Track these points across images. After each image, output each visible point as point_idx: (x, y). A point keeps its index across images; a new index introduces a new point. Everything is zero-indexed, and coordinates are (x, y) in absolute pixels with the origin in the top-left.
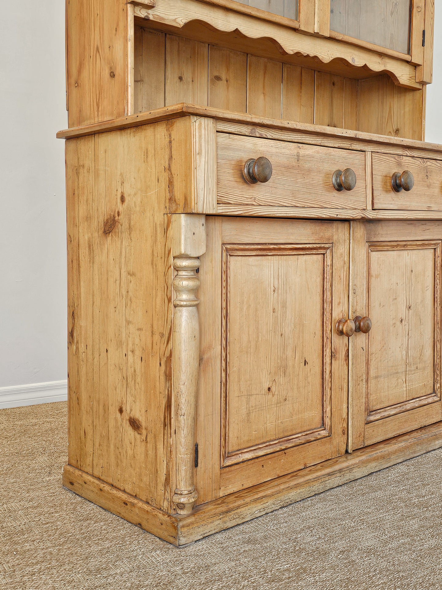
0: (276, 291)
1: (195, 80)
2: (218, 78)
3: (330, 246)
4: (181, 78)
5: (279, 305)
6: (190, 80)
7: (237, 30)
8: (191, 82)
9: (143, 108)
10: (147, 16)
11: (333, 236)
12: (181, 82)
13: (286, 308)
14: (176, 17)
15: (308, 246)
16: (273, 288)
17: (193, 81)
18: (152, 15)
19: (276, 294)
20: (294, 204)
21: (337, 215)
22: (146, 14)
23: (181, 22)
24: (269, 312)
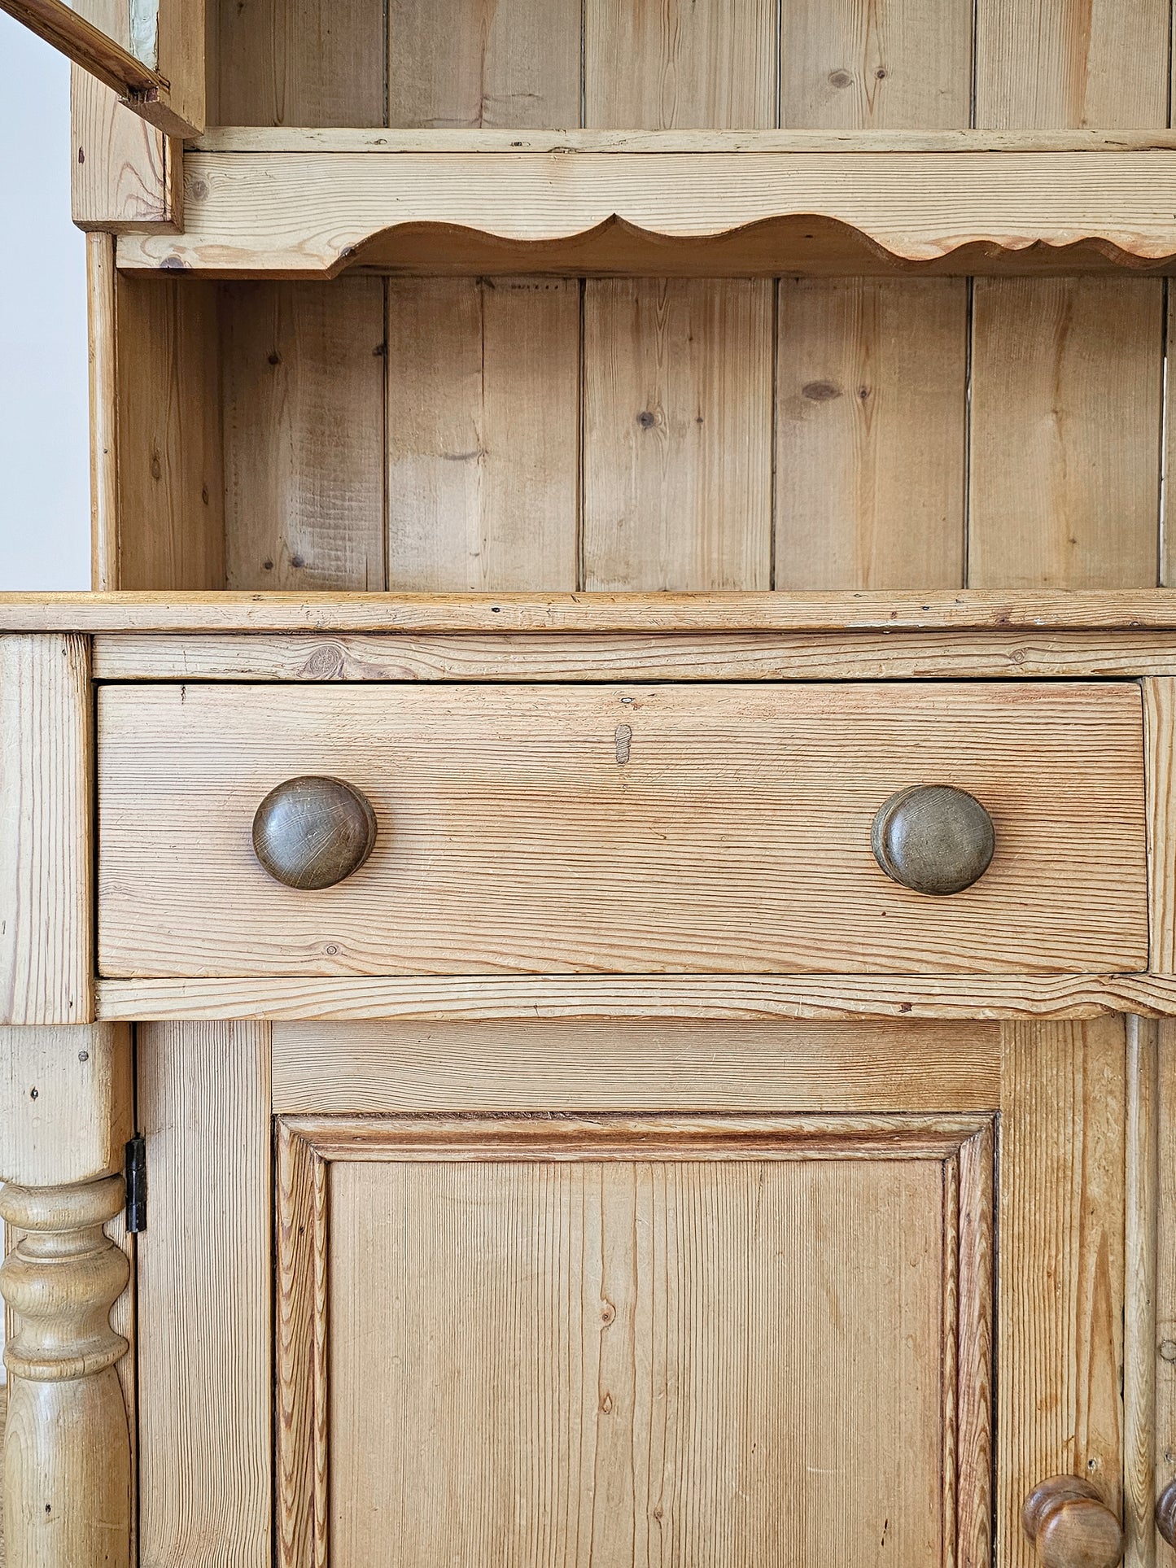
0: (621, 1320)
1: (711, 417)
2: (821, 392)
3: (975, 1127)
4: (646, 420)
5: (643, 1383)
6: (690, 417)
7: (614, 219)
8: (693, 423)
9: (489, 541)
10: (171, 260)
11: (994, 1079)
12: (650, 432)
13: (686, 1397)
14: (304, 235)
15: (809, 1125)
16: (598, 1306)
17: (700, 420)
18: (196, 249)
19: (618, 1333)
20: (591, 960)
21: (907, 1006)
22: (170, 252)
23: (327, 247)
24: (575, 1407)
